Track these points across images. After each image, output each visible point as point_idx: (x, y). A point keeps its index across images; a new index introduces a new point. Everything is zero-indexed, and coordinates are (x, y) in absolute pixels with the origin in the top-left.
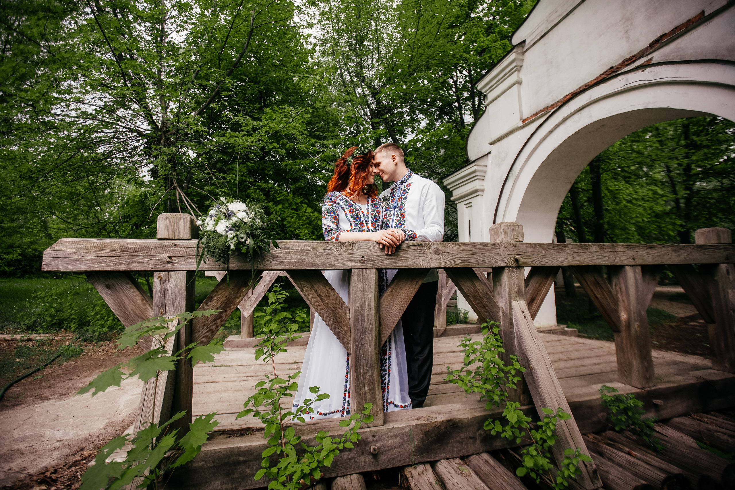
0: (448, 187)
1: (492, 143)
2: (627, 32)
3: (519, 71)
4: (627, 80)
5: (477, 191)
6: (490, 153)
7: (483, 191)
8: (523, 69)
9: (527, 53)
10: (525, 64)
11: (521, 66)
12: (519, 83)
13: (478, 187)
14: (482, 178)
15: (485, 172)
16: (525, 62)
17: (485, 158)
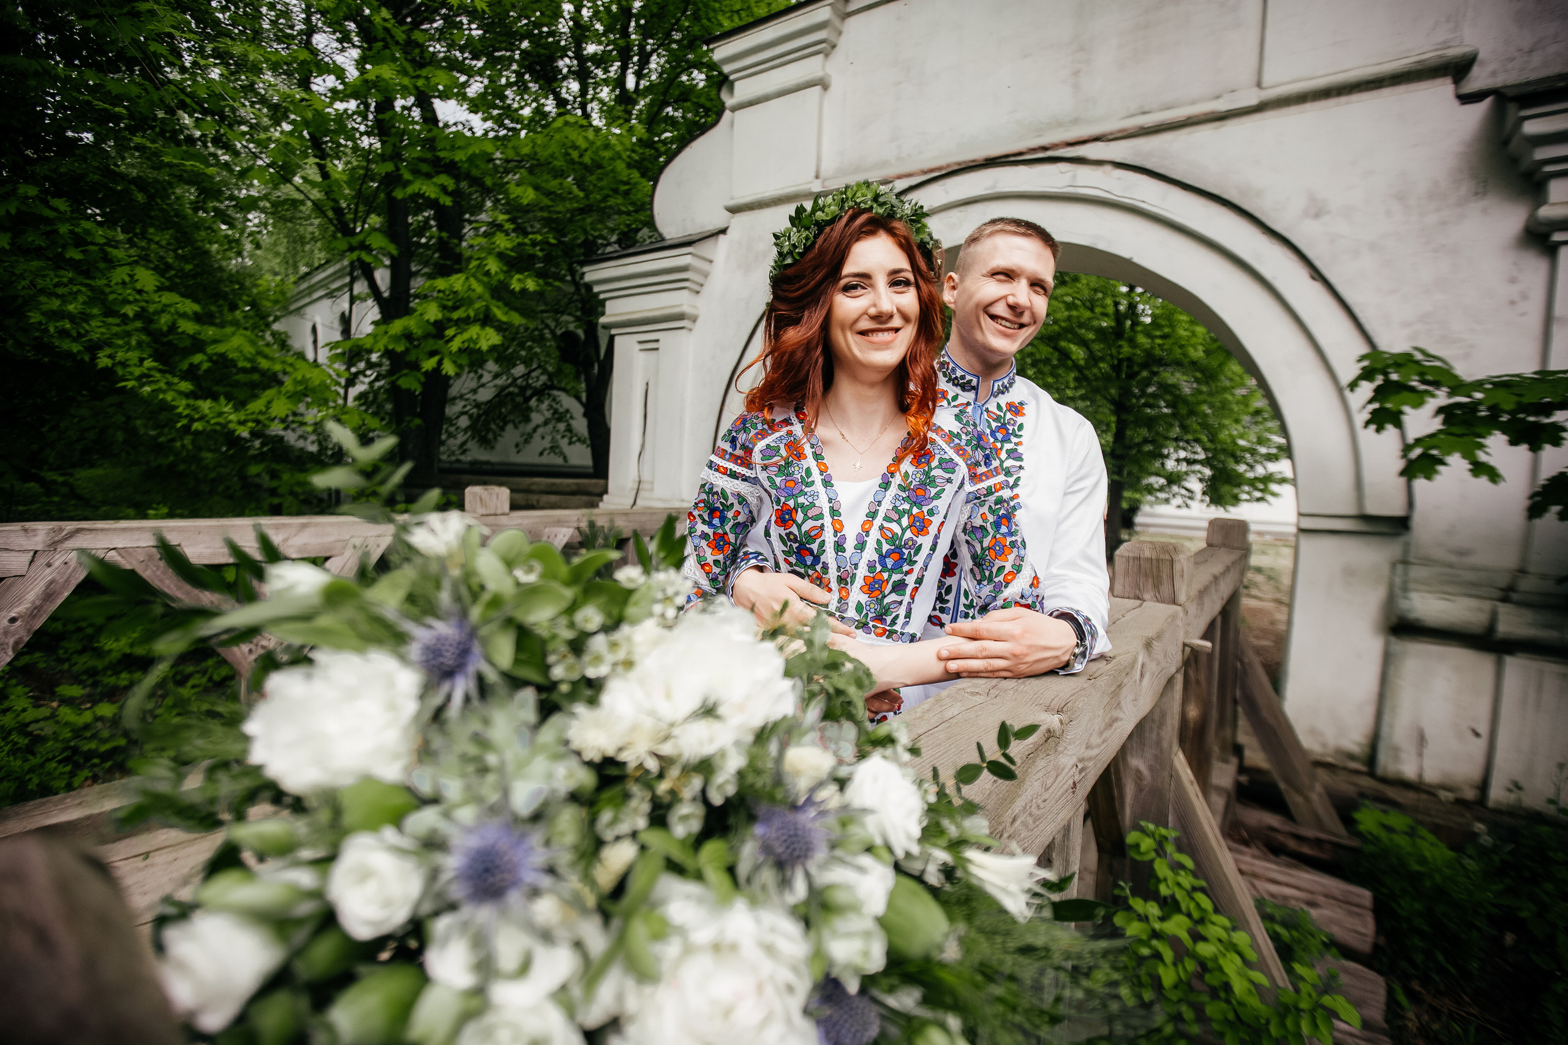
0: (596, 289)
1: (734, 210)
2: (1076, 73)
3: (827, 55)
4: (1074, 177)
5: (681, 317)
6: (723, 231)
7: (694, 319)
8: (838, 55)
9: (852, 21)
10: (843, 42)
11: (834, 47)
12: (823, 84)
13: (686, 309)
14: (697, 288)
15: (706, 275)
16: (843, 38)
17: (711, 241)
